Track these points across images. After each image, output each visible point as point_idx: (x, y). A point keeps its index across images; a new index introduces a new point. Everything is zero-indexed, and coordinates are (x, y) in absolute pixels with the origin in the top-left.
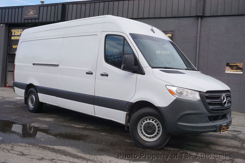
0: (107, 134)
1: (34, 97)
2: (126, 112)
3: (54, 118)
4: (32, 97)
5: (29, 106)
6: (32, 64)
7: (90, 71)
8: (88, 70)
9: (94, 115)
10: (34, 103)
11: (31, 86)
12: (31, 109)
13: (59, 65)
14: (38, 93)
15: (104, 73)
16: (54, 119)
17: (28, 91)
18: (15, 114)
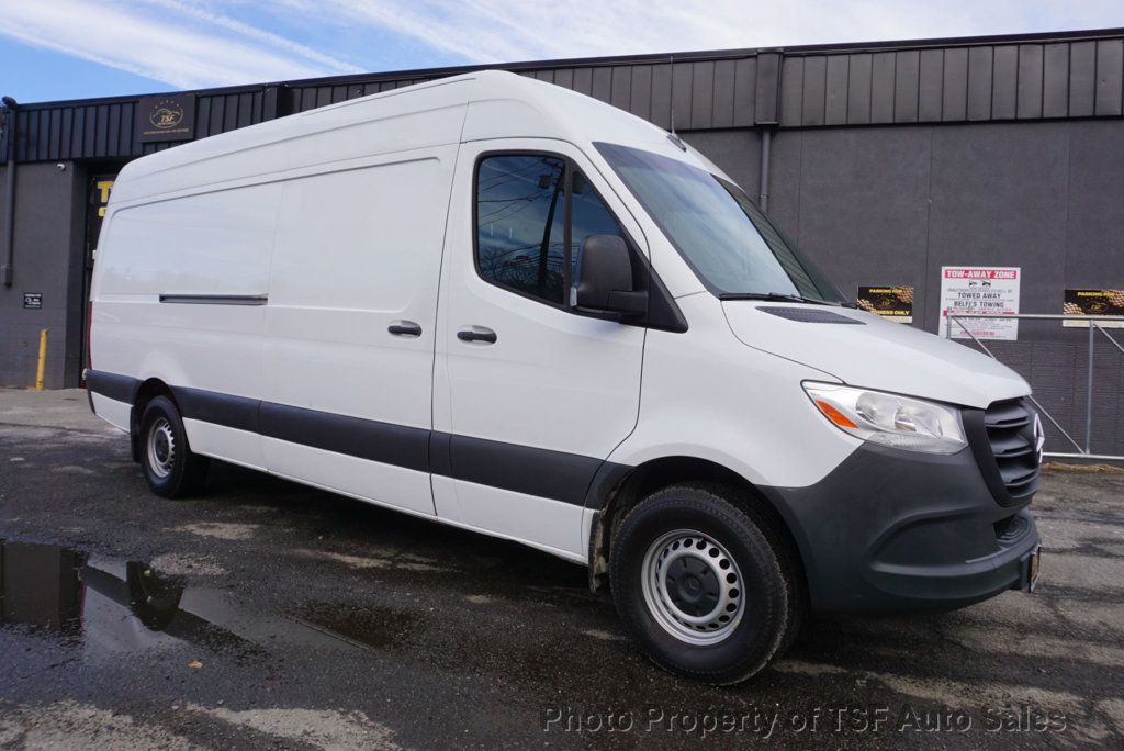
0: (495, 600)
1: (168, 434)
2: (593, 511)
3: (254, 523)
4: (162, 432)
5: (151, 469)
6: (158, 297)
7: (409, 322)
8: (399, 314)
9: (432, 517)
10: (169, 459)
11: (154, 387)
12: (158, 482)
13: (266, 299)
14: (184, 419)
15: (475, 327)
16: (255, 526)
17: (144, 408)
18: (90, 506)
